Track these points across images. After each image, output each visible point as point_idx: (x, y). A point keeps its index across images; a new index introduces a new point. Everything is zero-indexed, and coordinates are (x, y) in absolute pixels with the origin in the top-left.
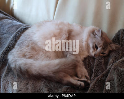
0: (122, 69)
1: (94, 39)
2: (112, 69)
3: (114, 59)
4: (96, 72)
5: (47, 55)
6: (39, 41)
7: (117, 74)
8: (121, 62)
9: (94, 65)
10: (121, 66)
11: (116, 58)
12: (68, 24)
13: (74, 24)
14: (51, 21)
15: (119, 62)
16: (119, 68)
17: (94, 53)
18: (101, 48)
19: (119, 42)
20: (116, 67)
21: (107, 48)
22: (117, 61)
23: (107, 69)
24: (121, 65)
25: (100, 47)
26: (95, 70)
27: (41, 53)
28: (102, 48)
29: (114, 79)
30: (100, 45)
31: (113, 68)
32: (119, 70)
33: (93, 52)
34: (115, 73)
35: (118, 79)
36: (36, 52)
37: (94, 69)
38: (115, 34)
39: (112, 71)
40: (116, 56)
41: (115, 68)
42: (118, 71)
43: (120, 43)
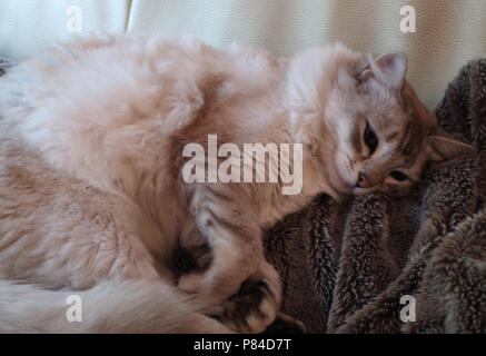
0: (480, 265)
1: (357, 98)
2: (435, 264)
3: (440, 218)
4: (349, 290)
5: (92, 209)
6: (53, 148)
7: (456, 290)
8: (478, 231)
9: (339, 255)
10: (477, 248)
11: (453, 211)
12: (205, 50)
13: (234, 47)
14: (112, 42)
15: (469, 228)
16: (469, 261)
17: (359, 167)
18: (394, 144)
19: (469, 127)
20: (451, 254)
21: (420, 150)
22: (455, 224)
23: (408, 267)
24: (475, 243)
25: (390, 138)
26: (345, 276)
27: (62, 198)
28: (398, 148)
29: (444, 317)
30: (389, 131)
31: (440, 262)
32: (466, 269)
33: (352, 163)
34: (449, 285)
35: (462, 314)
36: (34, 191)
37: (340, 273)
38: (446, 87)
39: (431, 277)
40: (451, 202)
41: (446, 261)
42: (464, 276)
43: (473, 130)
